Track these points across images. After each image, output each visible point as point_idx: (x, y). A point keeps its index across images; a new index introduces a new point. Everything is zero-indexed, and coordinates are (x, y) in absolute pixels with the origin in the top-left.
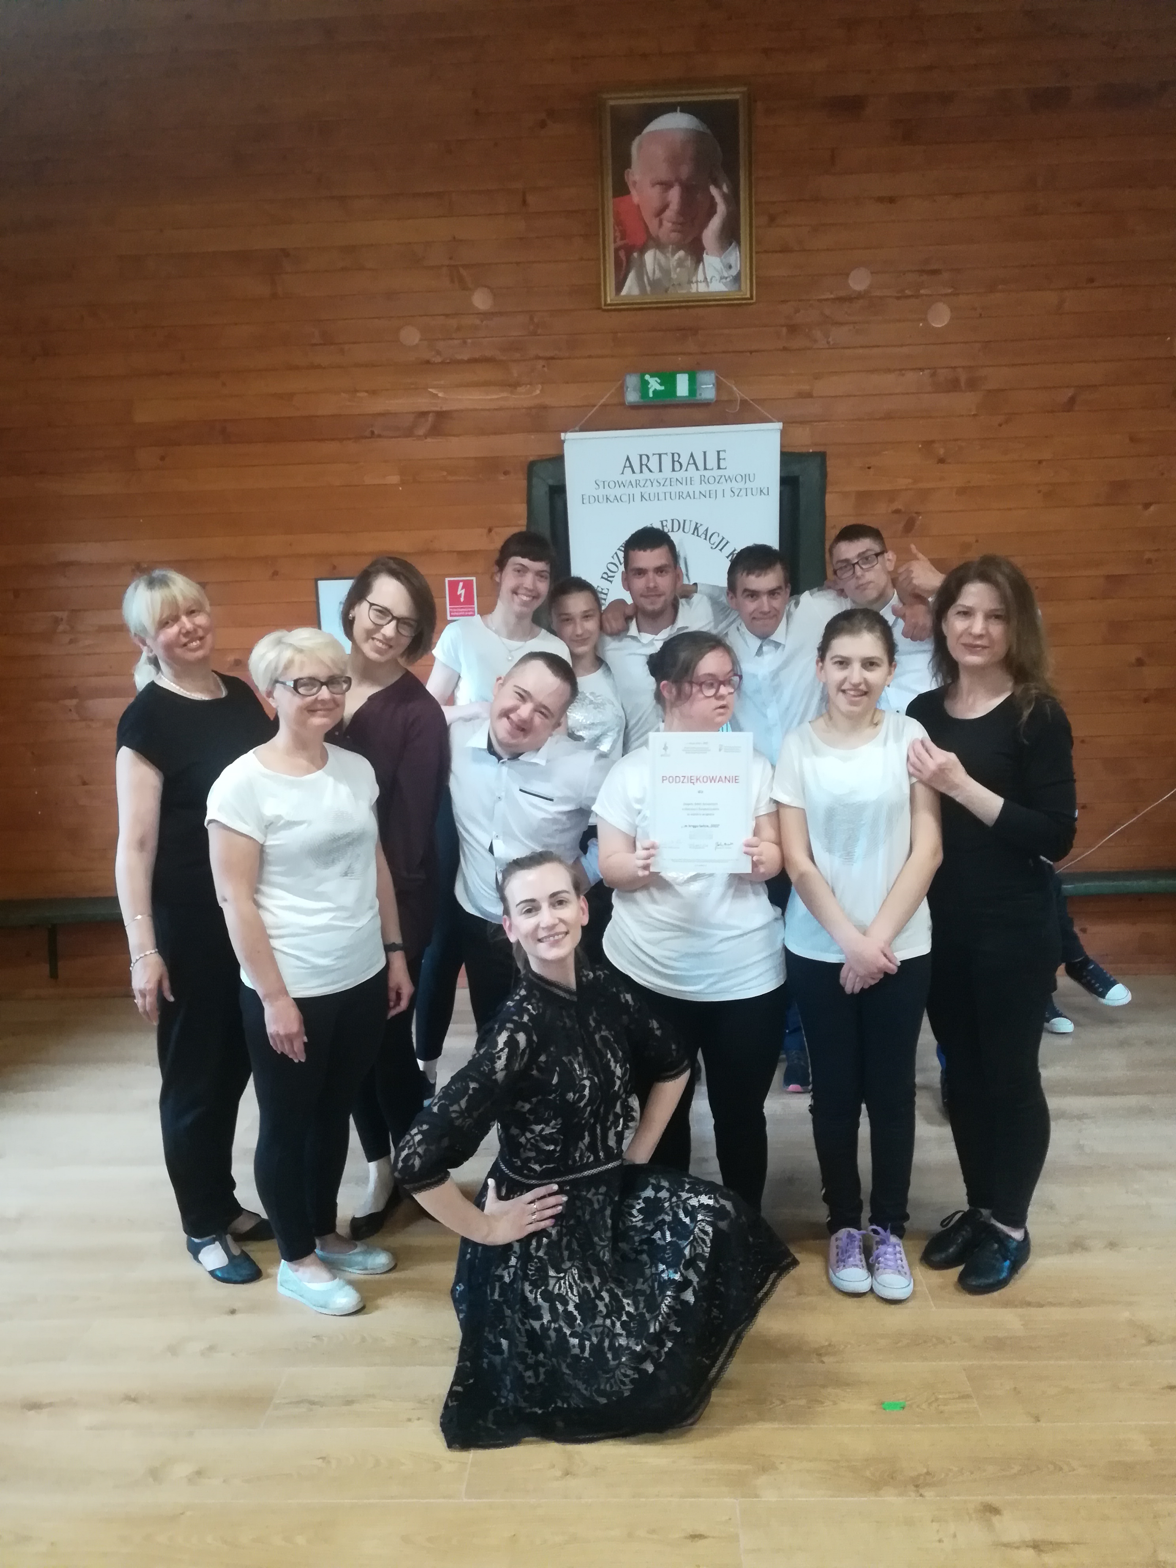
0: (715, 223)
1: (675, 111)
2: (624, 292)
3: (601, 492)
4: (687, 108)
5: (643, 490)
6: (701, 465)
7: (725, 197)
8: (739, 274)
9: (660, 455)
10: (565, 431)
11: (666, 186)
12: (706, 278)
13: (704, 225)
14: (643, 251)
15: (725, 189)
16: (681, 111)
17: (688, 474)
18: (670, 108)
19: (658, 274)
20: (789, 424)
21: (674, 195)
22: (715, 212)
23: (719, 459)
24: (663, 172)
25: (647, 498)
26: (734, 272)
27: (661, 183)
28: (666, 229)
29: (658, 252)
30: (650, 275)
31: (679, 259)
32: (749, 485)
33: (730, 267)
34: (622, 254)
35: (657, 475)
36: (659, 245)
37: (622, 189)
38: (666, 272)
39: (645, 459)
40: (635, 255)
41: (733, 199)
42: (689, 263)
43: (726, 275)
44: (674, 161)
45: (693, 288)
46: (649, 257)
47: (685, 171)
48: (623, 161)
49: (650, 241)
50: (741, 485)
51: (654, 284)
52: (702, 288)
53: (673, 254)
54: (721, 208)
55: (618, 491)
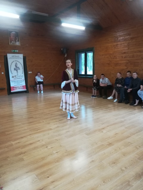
3: (10, 58)
9: (14, 56)
10: (7, 54)
11: (13, 37)
13: (16, 40)
20: (23, 54)
21: (14, 37)
23: (19, 56)
25: (14, 59)
28: (14, 40)
30: (13, 43)
31: (15, 42)
32: (21, 58)
34: (10, 41)
36: (13, 41)
41: (18, 38)
49: (12, 41)
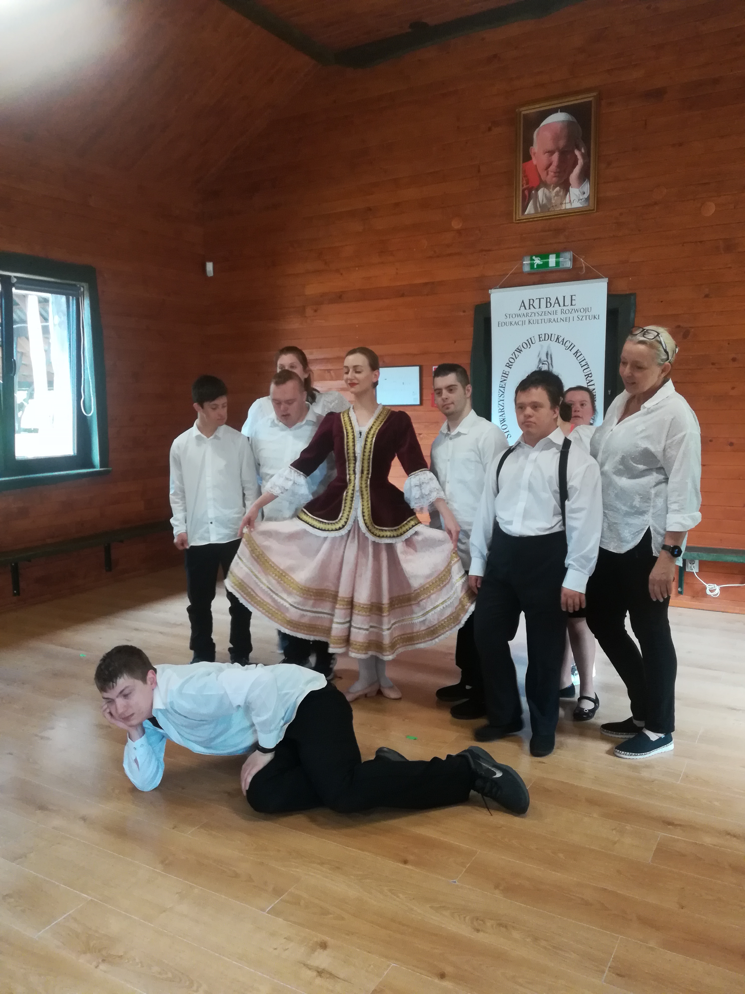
0: (577, 170)
1: (558, 112)
2: (526, 213)
3: (508, 320)
4: (563, 109)
5: (530, 318)
6: (562, 304)
7: (583, 155)
8: (589, 197)
9: (540, 299)
10: (491, 289)
12: (570, 201)
13: (571, 172)
14: (537, 190)
15: (583, 151)
16: (560, 112)
17: (554, 309)
18: (554, 111)
19: (545, 201)
20: (613, 278)
21: (555, 157)
22: (577, 164)
23: (572, 300)
24: (550, 146)
25: (532, 323)
26: (586, 196)
27: (549, 152)
28: (550, 177)
29: (545, 189)
30: (541, 202)
31: (557, 192)
32: (588, 313)
33: (584, 193)
34: (526, 192)
35: (538, 310)
36: (546, 185)
37: (528, 157)
38: (549, 199)
39: (532, 301)
40: (533, 192)
41: (587, 156)
42: (561, 193)
43: (581, 198)
44: (556, 138)
45: (563, 207)
46: (540, 193)
47: (562, 143)
48: (529, 142)
49: (542, 184)
50: (584, 314)
51: (543, 207)
52: (568, 206)
53: (553, 190)
54: (580, 162)
55: (517, 319)
